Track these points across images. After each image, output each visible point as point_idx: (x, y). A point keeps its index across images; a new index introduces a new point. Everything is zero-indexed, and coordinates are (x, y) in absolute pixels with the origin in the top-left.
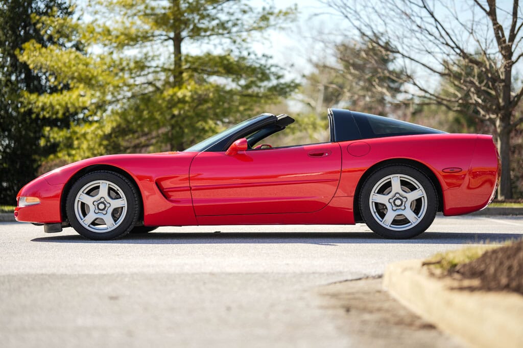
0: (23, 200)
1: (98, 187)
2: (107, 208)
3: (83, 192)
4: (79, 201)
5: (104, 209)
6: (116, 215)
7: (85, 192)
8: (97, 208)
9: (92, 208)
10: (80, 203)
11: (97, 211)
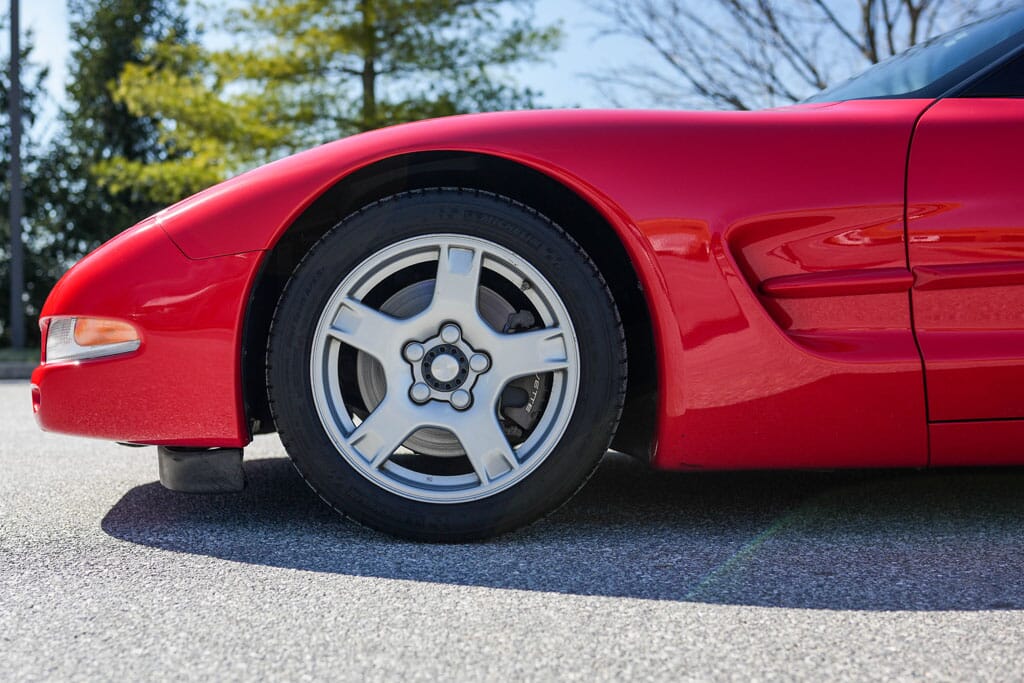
0: (65, 329)
1: (428, 271)
2: (471, 377)
3: (351, 295)
4: (330, 338)
5: (458, 382)
6: (516, 415)
7: (361, 293)
8: (419, 378)
9: (397, 375)
10: (335, 349)
11: (421, 393)
